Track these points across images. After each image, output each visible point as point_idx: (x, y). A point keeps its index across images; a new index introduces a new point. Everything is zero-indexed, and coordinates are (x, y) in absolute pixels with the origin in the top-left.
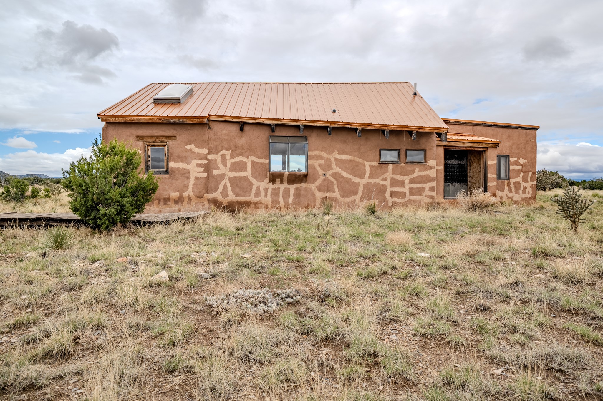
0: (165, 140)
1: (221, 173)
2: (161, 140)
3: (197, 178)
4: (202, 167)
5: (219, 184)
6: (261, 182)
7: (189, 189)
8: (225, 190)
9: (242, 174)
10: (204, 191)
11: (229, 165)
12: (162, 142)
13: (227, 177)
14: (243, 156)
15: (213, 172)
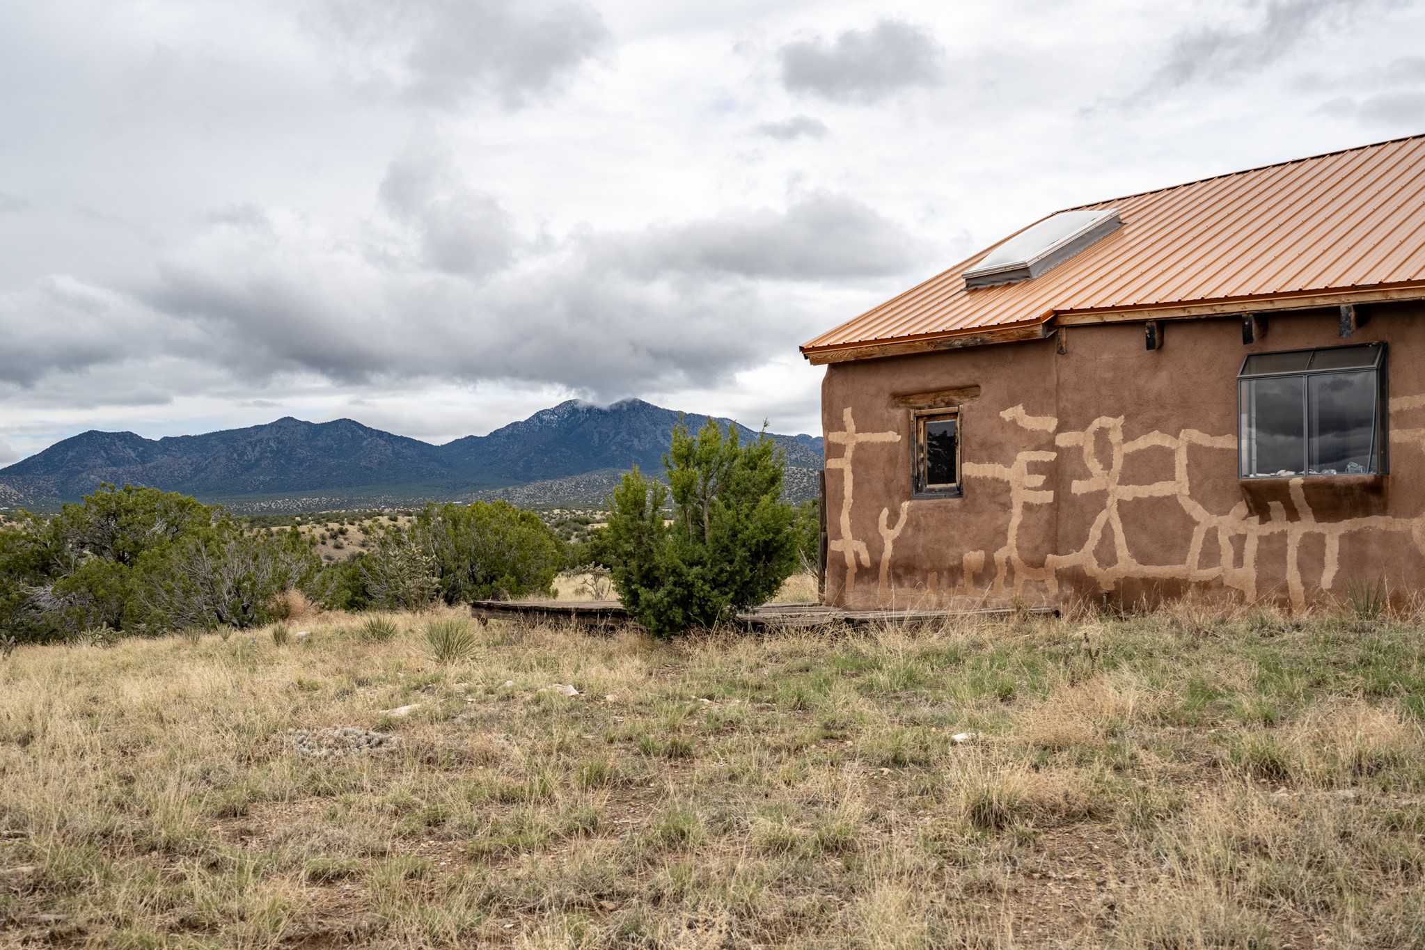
0: (956, 399)
1: (1095, 489)
2: (946, 399)
3: (1028, 507)
4: (1042, 474)
5: (1090, 524)
6: (1220, 514)
7: (1009, 541)
8: (1107, 542)
9: (1160, 489)
10: (1047, 546)
11: (1118, 463)
12: (948, 404)
13: (1111, 502)
14: (1162, 431)
15: (1070, 487)
